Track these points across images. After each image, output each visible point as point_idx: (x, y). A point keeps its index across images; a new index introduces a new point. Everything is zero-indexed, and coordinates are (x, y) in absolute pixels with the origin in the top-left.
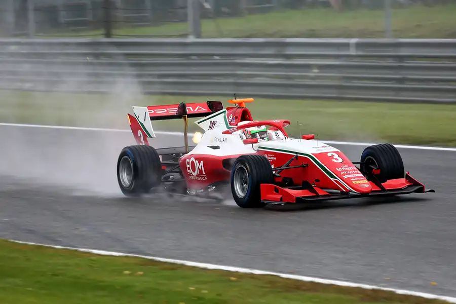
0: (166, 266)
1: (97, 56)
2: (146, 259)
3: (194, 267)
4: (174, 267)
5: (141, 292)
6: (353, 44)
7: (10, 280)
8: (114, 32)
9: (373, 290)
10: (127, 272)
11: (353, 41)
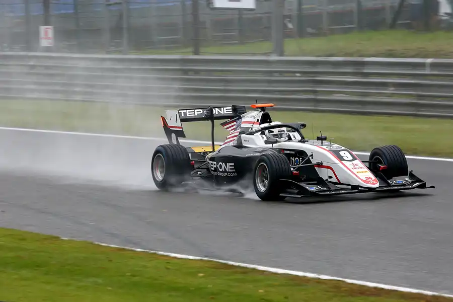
0: (239, 270)
1: (186, 72)
2: (221, 263)
3: (263, 272)
4: (245, 271)
5: (213, 294)
6: (428, 63)
7: (91, 279)
8: (202, 50)
9: (434, 296)
10: (201, 275)
11: (429, 61)
